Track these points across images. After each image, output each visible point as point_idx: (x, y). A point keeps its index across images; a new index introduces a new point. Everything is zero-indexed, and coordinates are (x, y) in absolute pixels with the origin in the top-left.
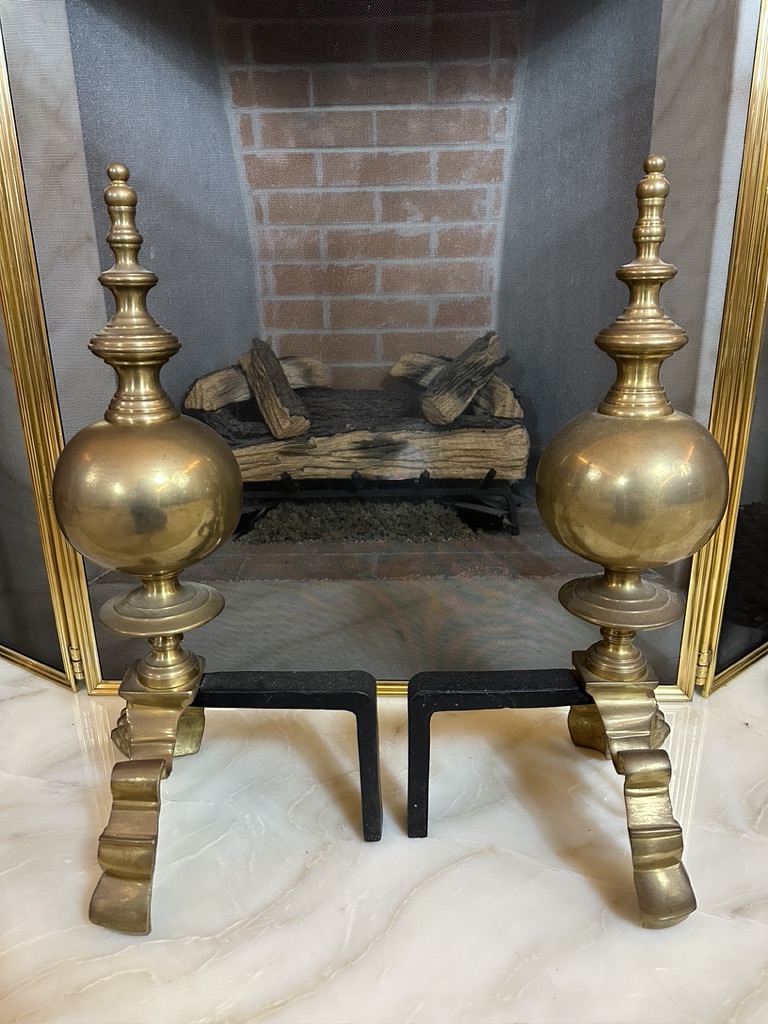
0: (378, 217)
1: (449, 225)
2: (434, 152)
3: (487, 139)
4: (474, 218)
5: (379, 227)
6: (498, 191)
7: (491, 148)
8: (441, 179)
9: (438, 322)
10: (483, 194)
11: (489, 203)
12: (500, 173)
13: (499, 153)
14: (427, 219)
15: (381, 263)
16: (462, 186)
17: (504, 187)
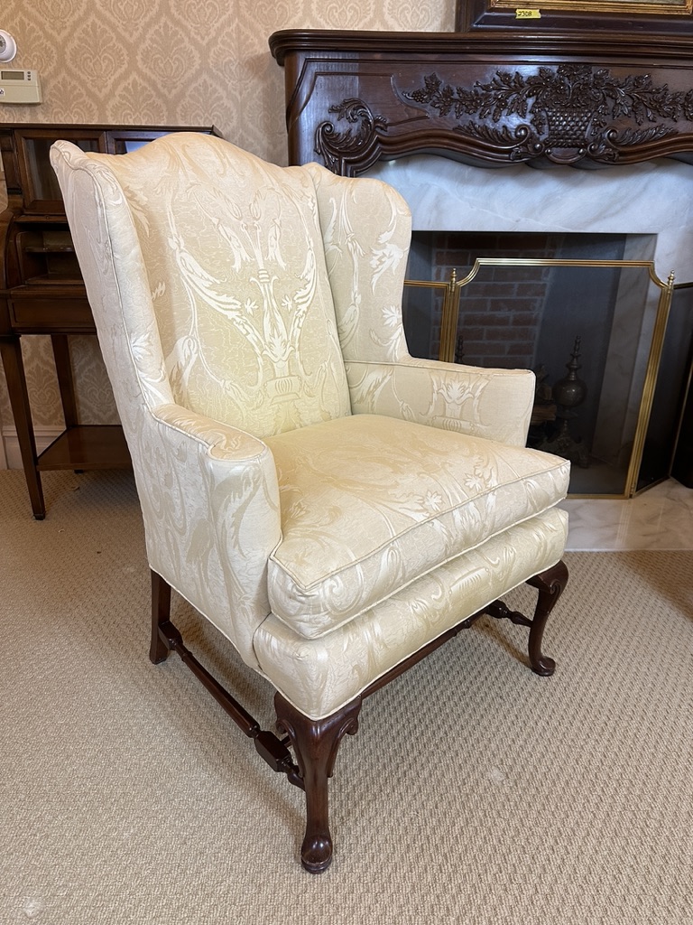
0: (488, 308)
1: (518, 313)
2: (516, 284)
3: (540, 280)
4: (530, 310)
5: (488, 313)
6: (542, 300)
7: (542, 283)
8: (518, 294)
9: (509, 353)
10: (535, 301)
11: (537, 305)
12: (543, 294)
13: (545, 285)
14: (510, 310)
15: (486, 328)
16: (527, 297)
17: (545, 299)
